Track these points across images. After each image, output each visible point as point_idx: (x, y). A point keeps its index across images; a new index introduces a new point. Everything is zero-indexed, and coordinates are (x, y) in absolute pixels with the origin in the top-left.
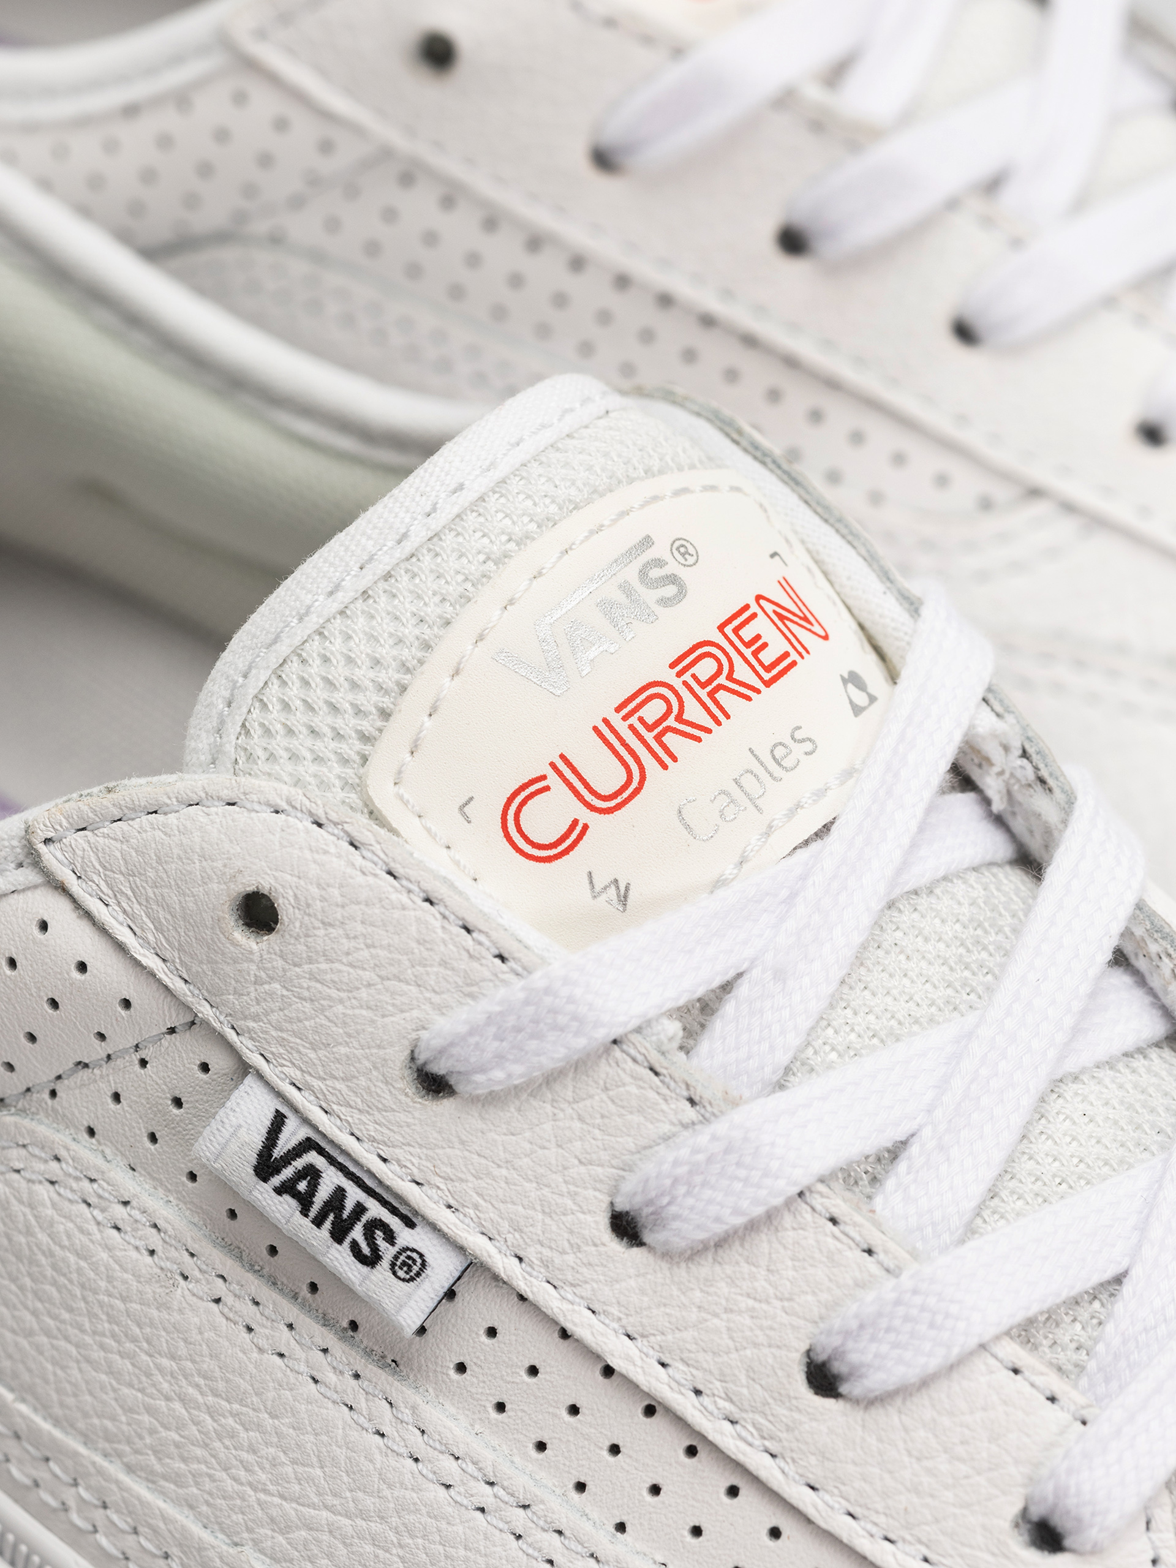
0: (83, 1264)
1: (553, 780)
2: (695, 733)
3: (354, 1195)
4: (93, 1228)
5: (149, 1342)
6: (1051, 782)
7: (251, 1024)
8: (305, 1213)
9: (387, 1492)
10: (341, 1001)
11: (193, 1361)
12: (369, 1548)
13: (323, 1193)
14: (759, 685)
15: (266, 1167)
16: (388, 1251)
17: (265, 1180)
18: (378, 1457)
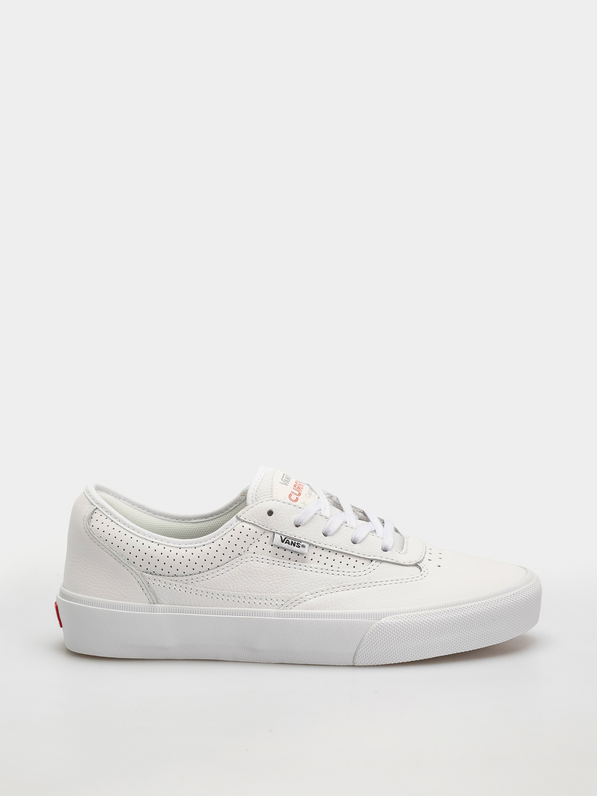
0: (259, 569)
1: (292, 494)
3: (294, 541)
5: (272, 574)
7: (273, 527)
8: (289, 544)
9: (310, 576)
10: (284, 519)
11: (279, 573)
12: (310, 584)
13: (290, 542)
15: (283, 541)
16: (300, 546)
17: (283, 542)
18: (307, 573)
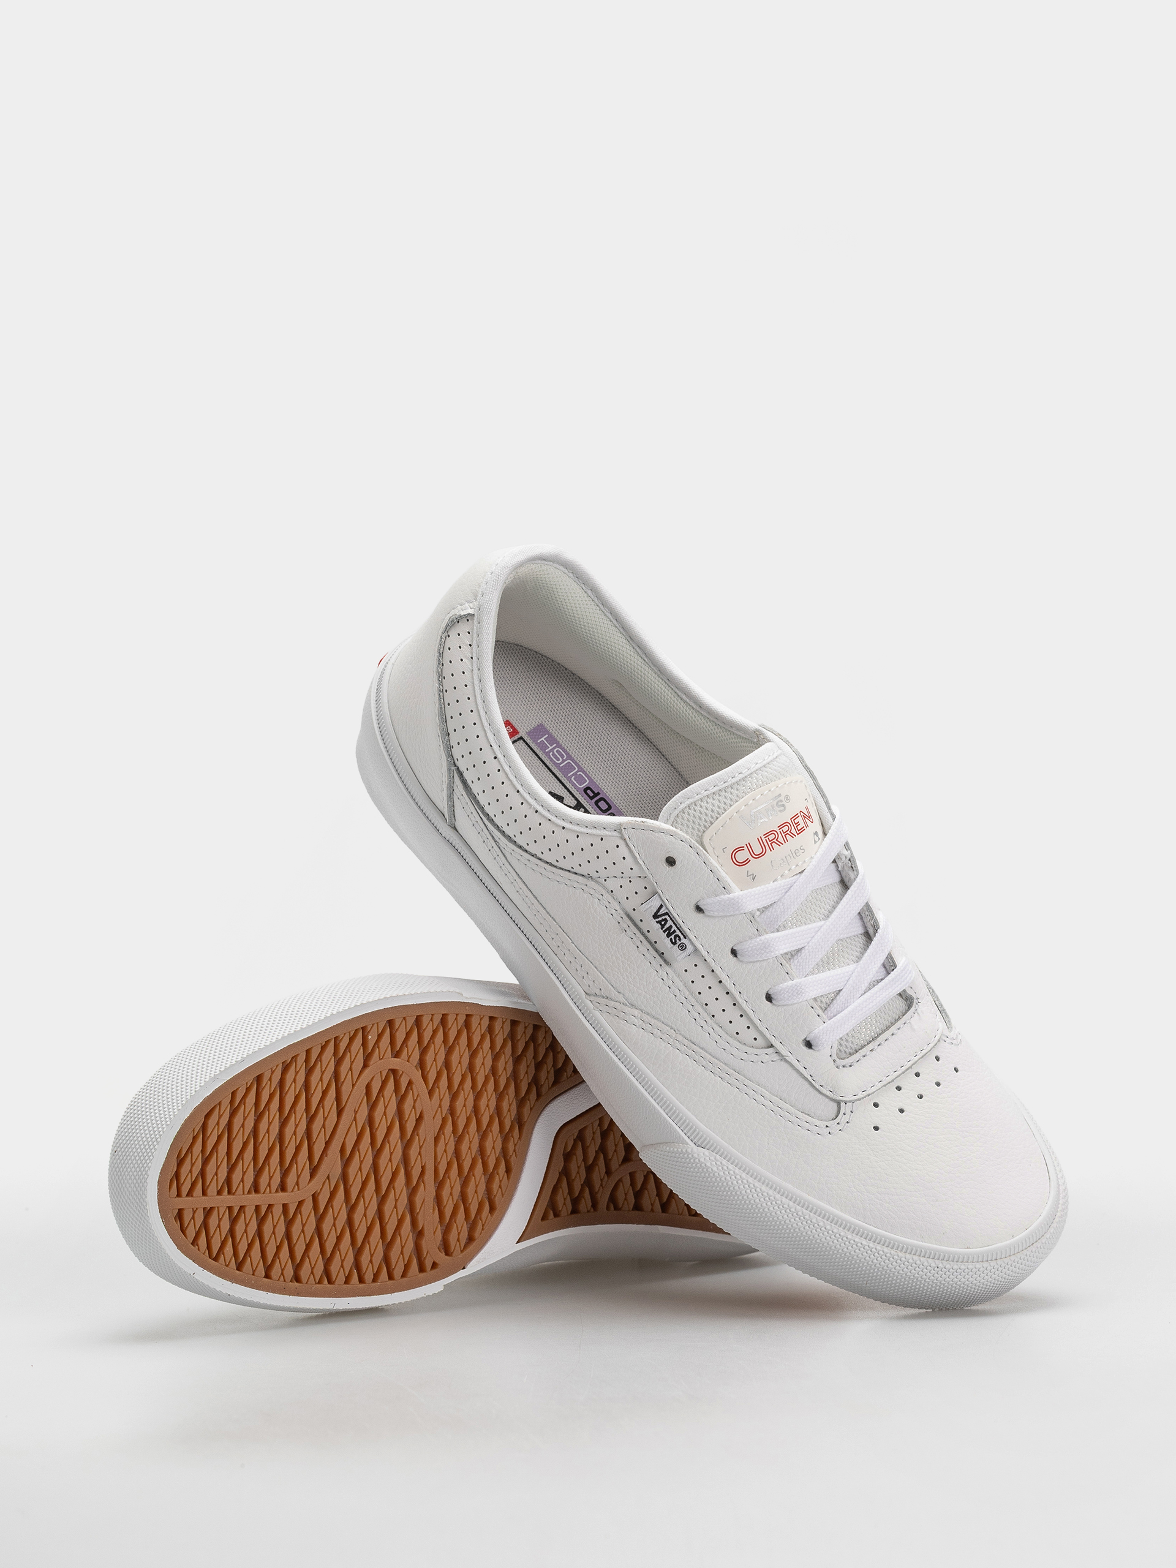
0: (601, 919)
1: (746, 848)
2: (779, 844)
3: (674, 928)
4: (606, 912)
5: (612, 942)
6: (854, 868)
7: (660, 883)
8: (662, 929)
9: (660, 993)
10: (684, 886)
11: (622, 950)
13: (667, 926)
14: (796, 834)
15: (655, 916)
16: (678, 942)
17: (655, 919)
18: (661, 985)
